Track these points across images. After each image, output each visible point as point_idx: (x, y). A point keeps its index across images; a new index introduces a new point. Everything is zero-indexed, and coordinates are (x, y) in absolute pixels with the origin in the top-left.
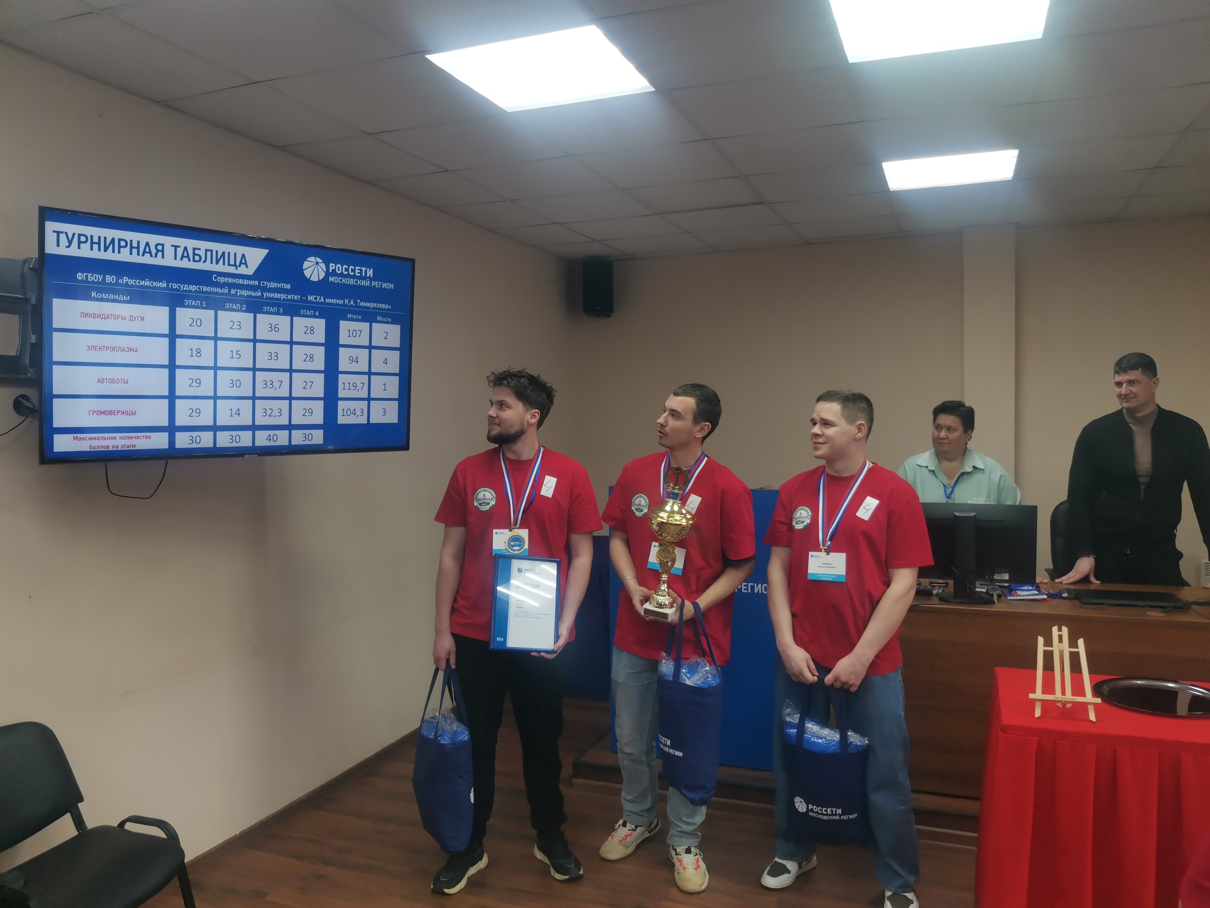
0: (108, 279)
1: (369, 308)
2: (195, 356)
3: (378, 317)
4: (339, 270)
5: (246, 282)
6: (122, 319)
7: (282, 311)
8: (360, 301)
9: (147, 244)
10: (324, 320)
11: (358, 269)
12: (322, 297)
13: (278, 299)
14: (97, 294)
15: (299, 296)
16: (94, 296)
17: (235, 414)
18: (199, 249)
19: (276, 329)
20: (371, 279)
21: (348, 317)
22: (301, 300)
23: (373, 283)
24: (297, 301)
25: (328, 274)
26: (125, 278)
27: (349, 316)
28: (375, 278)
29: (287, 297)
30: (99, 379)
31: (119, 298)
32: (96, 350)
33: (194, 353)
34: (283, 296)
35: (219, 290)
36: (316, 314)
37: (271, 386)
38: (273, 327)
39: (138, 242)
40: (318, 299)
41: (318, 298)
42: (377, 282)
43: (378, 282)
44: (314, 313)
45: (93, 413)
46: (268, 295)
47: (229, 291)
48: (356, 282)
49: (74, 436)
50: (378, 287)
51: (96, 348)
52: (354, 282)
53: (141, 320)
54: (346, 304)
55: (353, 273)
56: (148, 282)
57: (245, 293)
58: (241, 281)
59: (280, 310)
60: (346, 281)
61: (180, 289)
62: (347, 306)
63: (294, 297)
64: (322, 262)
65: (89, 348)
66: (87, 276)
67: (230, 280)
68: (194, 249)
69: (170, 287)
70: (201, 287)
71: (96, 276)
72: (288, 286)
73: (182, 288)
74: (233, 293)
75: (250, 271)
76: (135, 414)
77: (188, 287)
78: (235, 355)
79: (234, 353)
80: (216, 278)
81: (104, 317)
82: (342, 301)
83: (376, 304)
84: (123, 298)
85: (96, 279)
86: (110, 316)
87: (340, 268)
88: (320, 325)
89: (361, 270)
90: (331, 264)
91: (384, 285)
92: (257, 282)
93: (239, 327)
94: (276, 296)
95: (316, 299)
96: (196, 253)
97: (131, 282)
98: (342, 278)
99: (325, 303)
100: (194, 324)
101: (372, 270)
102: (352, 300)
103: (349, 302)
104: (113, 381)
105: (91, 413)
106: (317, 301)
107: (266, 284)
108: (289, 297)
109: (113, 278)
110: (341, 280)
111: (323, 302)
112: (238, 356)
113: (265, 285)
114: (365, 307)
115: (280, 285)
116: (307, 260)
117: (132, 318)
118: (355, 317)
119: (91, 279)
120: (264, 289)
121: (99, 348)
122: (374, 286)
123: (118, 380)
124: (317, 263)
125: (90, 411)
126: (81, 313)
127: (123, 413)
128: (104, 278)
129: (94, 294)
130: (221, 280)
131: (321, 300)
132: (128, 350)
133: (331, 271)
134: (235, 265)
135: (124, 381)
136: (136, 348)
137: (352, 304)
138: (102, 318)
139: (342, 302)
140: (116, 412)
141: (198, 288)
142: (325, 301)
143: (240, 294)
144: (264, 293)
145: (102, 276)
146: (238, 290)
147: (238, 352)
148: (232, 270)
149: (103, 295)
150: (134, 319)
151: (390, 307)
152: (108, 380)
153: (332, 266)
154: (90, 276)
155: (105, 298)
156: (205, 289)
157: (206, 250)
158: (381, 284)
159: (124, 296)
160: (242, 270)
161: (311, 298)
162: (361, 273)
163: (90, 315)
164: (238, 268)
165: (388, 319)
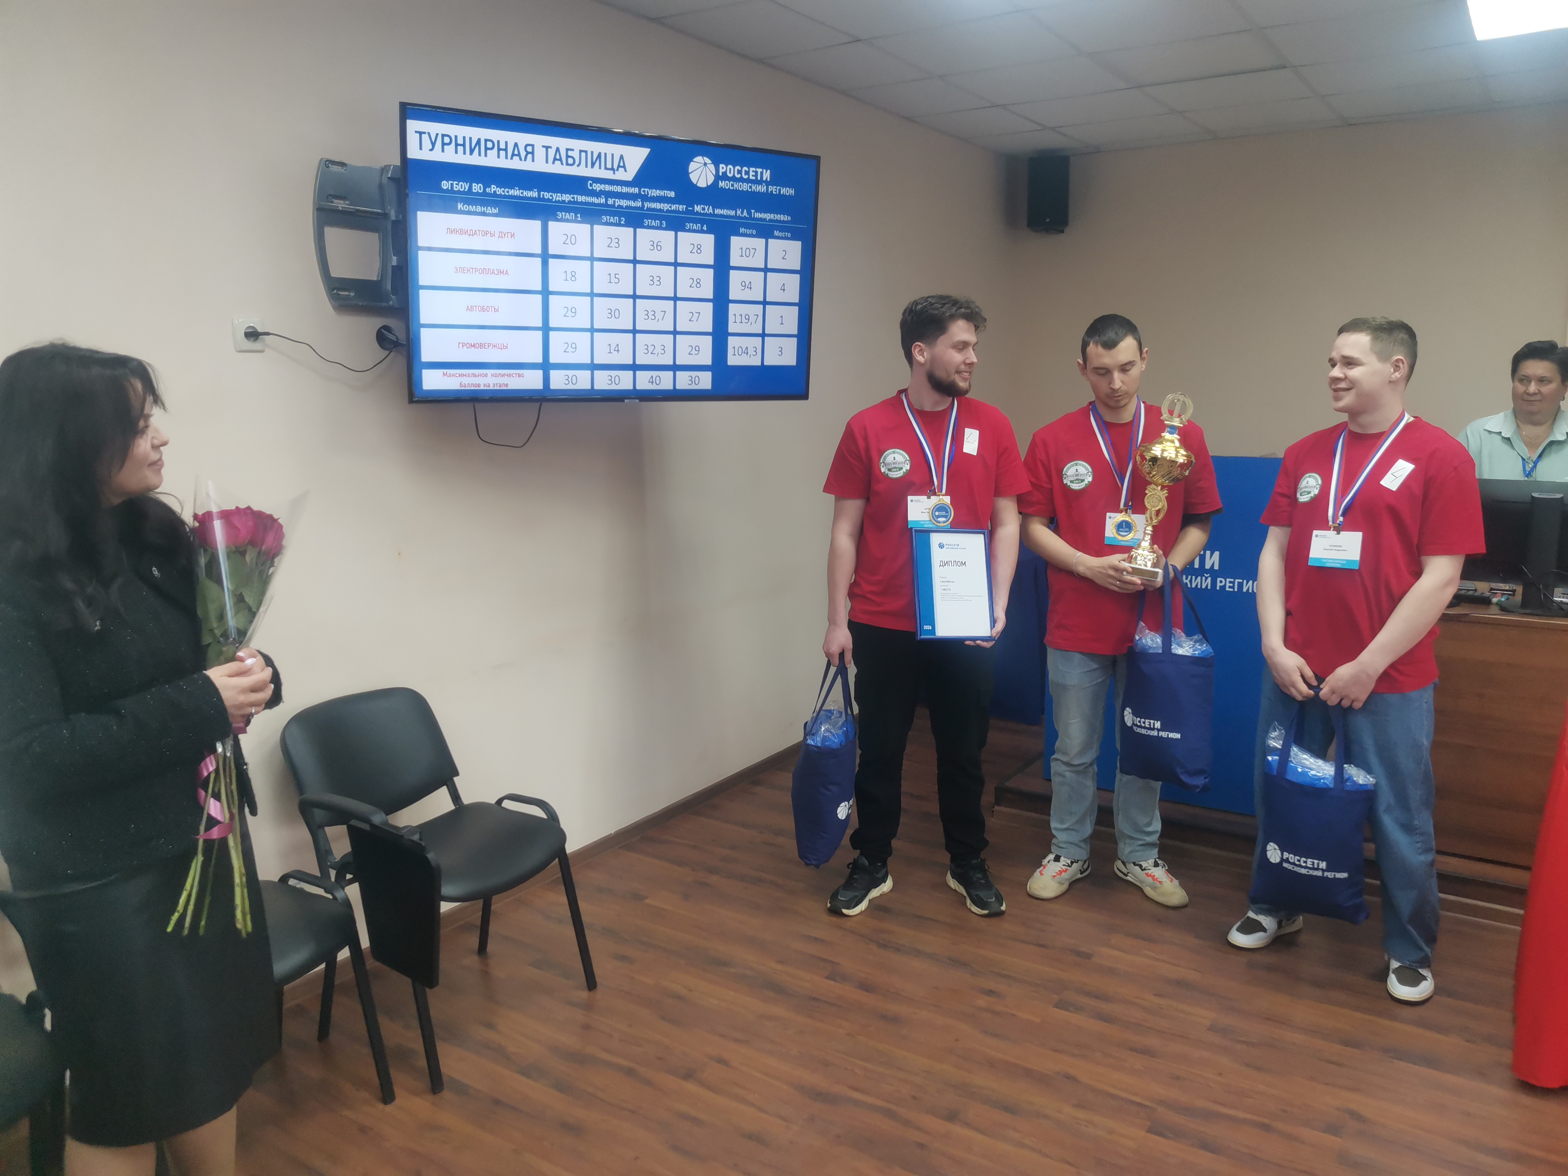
0: (475, 188)
1: (765, 220)
2: (570, 280)
3: (775, 231)
4: (730, 173)
5: (625, 189)
6: (491, 236)
7: (665, 226)
8: (754, 211)
9: (516, 145)
10: (712, 236)
11: (753, 171)
12: (711, 207)
13: (661, 210)
14: (463, 206)
15: (685, 206)
16: (461, 208)
17: (615, 350)
18: (572, 150)
19: (659, 248)
20: (768, 183)
21: (741, 232)
22: (687, 212)
23: (771, 188)
24: (682, 212)
25: (718, 178)
26: (492, 186)
27: (742, 230)
28: (773, 182)
29: (670, 207)
30: (468, 306)
31: (487, 210)
32: (464, 273)
33: (569, 276)
34: (665, 207)
35: (595, 200)
36: (704, 228)
37: (653, 317)
38: (655, 246)
39: (506, 143)
40: (706, 210)
41: (706, 208)
42: (774, 187)
43: (776, 187)
44: (702, 226)
45: (463, 346)
46: (649, 205)
47: (606, 201)
48: (751, 187)
49: (443, 372)
50: (775, 193)
51: (464, 270)
52: (747, 187)
53: (511, 237)
54: (738, 215)
55: (747, 176)
56: (518, 191)
57: (624, 203)
58: (618, 189)
59: (662, 224)
60: (738, 186)
61: (553, 198)
62: (740, 218)
63: (679, 207)
64: (711, 162)
65: (457, 270)
66: (452, 185)
67: (608, 188)
68: (567, 150)
69: (542, 197)
70: (575, 196)
71: (461, 185)
72: (672, 194)
73: (554, 198)
74: (611, 203)
75: (629, 176)
76: (507, 347)
77: (562, 196)
78: (613, 280)
79: (613, 276)
80: (591, 185)
81: (471, 234)
82: (734, 211)
83: (773, 215)
84: (492, 211)
85: (462, 188)
86: (478, 232)
87: (731, 170)
88: (708, 241)
89: (756, 172)
90: (721, 166)
91: (784, 191)
92: (637, 189)
93: (617, 245)
94: (657, 206)
95: (704, 209)
96: (569, 154)
97: (499, 191)
98: (734, 183)
99: (714, 215)
100: (568, 241)
101: (769, 171)
102: (745, 211)
103: (742, 213)
104: (483, 308)
105: (461, 345)
106: (705, 212)
107: (648, 191)
108: (674, 207)
109: (480, 187)
110: (733, 185)
111: (712, 213)
112: (617, 281)
113: (646, 194)
114: (761, 219)
115: (663, 194)
116: (694, 160)
117: (502, 235)
118: (749, 231)
119: (456, 188)
120: (645, 198)
121: (468, 270)
122: (771, 192)
123: (488, 308)
124: (705, 164)
125: (459, 343)
126: (448, 228)
127: (495, 346)
128: (470, 187)
129: (460, 206)
130: (598, 187)
131: (710, 211)
132: (498, 272)
133: (721, 174)
134: (612, 169)
135: (495, 309)
136: (507, 271)
137: (745, 216)
138: (470, 235)
139: (732, 213)
140: (487, 345)
141: (573, 198)
142: (714, 211)
143: (618, 204)
144: (645, 203)
145: (468, 184)
146: (617, 200)
147: (617, 276)
148: (609, 175)
149: (470, 206)
150: (503, 236)
151: (790, 218)
152: (477, 307)
153: (722, 168)
154: (456, 184)
155: (472, 210)
156: (581, 198)
157: (581, 151)
158: (780, 190)
159: (493, 208)
160: (621, 175)
161: (698, 208)
162: (756, 176)
163: (457, 231)
164: (616, 172)
165: (786, 233)
